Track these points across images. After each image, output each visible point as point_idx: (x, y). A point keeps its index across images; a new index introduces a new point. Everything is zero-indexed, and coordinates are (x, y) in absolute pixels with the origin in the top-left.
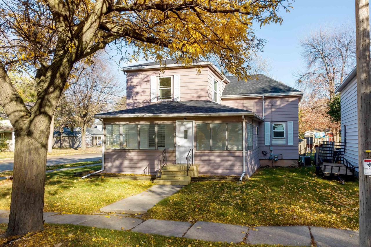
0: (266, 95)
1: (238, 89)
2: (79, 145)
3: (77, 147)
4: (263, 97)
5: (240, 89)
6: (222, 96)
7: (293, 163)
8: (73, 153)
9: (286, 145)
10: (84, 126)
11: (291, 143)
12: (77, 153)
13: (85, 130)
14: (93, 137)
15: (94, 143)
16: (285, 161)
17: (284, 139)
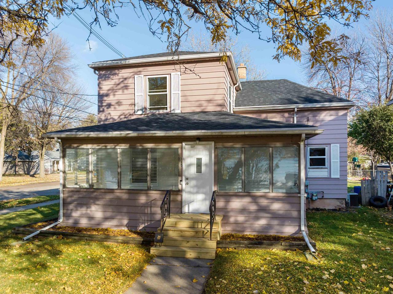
0: (300, 107)
1: (256, 98)
2: (36, 172)
3: (34, 174)
4: (296, 110)
5: (259, 98)
6: (234, 108)
7: (338, 204)
8: (29, 181)
9: (329, 178)
10: (42, 149)
11: (336, 174)
12: (34, 181)
13: (43, 154)
14: (54, 162)
15: (56, 169)
16: (328, 201)
17: (326, 170)
